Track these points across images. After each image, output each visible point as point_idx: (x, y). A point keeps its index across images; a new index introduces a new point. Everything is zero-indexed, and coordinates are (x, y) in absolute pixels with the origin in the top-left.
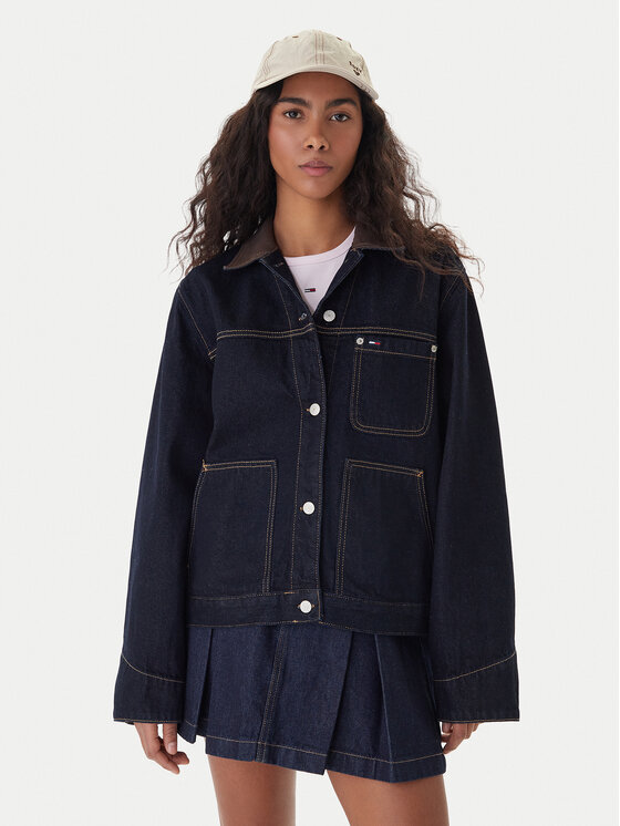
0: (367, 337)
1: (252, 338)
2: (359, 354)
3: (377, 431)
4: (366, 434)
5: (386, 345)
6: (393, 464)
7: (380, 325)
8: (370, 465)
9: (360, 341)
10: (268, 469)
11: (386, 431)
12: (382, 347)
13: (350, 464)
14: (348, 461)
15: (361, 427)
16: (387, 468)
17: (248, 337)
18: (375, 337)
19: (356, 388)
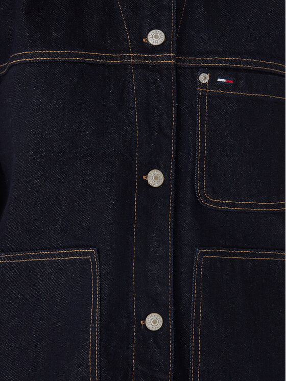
0: (214, 72)
1: (76, 63)
2: (204, 96)
3: (234, 205)
4: (217, 210)
5: (241, 83)
6: (255, 249)
7: (230, 55)
8: (225, 254)
9: (204, 78)
10: (87, 260)
11: (246, 206)
12: (235, 87)
13: (201, 255)
14: (199, 251)
15: (211, 202)
16: (247, 255)
17: (69, 62)
18: (224, 72)
19: (202, 147)
